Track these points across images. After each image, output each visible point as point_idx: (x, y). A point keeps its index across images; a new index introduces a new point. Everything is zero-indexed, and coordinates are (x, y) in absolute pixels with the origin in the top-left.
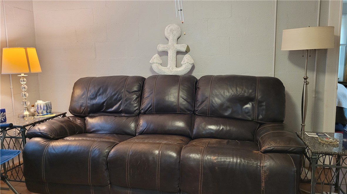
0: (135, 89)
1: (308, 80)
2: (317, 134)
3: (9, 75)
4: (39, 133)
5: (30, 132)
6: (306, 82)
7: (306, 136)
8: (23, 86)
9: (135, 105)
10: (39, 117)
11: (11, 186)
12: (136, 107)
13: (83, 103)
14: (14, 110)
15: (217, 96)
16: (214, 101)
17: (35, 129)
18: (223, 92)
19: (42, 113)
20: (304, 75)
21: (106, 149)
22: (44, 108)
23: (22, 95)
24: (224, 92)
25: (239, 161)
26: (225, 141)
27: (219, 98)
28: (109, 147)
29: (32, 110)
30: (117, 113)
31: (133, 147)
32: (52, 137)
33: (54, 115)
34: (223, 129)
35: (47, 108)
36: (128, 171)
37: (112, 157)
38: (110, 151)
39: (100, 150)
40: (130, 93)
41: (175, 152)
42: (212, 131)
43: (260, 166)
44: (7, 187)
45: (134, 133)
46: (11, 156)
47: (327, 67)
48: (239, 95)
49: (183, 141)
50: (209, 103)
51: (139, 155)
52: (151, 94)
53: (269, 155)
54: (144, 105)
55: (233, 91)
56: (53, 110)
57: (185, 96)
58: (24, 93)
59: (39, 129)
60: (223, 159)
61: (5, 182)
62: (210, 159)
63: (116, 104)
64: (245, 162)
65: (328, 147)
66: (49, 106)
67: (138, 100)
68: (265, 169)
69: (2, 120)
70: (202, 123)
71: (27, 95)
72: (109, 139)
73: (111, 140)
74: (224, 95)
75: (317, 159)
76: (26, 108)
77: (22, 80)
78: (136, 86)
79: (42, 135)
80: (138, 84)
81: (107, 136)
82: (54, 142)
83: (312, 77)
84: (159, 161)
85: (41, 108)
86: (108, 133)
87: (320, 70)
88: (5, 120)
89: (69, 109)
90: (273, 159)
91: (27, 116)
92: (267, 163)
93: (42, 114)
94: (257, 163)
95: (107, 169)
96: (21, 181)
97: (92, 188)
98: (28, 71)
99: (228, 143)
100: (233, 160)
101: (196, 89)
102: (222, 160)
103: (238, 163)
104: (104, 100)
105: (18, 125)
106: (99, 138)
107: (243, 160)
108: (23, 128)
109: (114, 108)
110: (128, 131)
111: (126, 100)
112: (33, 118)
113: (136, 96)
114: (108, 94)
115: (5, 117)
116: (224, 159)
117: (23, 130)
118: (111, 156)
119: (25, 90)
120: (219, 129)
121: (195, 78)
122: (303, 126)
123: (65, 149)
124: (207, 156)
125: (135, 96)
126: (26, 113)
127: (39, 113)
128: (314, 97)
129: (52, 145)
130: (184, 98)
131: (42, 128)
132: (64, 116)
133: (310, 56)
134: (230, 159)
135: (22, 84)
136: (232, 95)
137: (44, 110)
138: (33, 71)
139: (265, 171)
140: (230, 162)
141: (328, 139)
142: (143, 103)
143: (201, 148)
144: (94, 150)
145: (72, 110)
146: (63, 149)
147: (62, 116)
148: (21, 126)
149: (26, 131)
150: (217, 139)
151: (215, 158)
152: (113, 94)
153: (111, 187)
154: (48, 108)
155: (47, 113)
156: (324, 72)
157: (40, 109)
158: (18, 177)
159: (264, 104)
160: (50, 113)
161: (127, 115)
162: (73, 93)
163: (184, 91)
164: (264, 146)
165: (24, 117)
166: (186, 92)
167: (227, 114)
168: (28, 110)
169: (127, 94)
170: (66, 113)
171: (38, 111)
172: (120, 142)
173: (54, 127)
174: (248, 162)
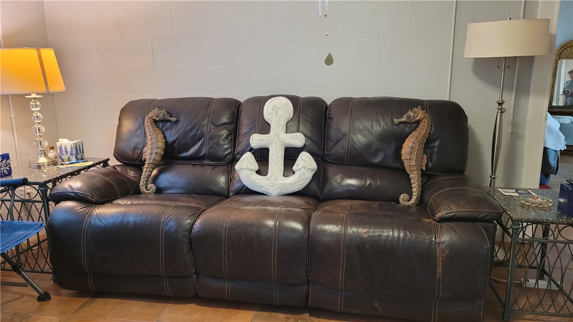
0: (225, 119)
1: (504, 106)
2: (517, 191)
3: (8, 95)
4: (72, 194)
5: (55, 192)
6: (501, 109)
7: (501, 195)
8: (36, 115)
9: (226, 146)
10: (65, 166)
11: (30, 280)
12: (227, 149)
13: (138, 143)
14: (18, 156)
15: (360, 131)
16: (355, 139)
17: (64, 187)
18: (370, 125)
19: (69, 160)
20: (498, 98)
21: (187, 219)
22: (71, 151)
23: (34, 130)
24: (372, 126)
25: (402, 235)
26: (376, 204)
27: (363, 135)
28: (192, 215)
29: (51, 154)
30: (196, 159)
31: (232, 216)
32: (94, 200)
33: (90, 163)
34: (370, 184)
35: (77, 152)
36: (225, 255)
37: (198, 232)
38: (194, 222)
39: (178, 221)
40: (217, 126)
41: (300, 222)
42: (352, 188)
43: (435, 242)
44: (23, 282)
45: (226, 193)
46: (30, 232)
47: (532, 85)
48: (396, 130)
49: (309, 204)
50: (348, 143)
51: (243, 228)
52: (253, 128)
53: (448, 226)
54: (241, 146)
55: (386, 123)
56: (86, 156)
57: (310, 131)
58: (37, 127)
59: (71, 187)
60: (377, 232)
61: (20, 273)
62: (357, 232)
63: (194, 145)
64: (412, 236)
65: (535, 211)
66: (79, 147)
67: (230, 137)
68: (443, 246)
69: (5, 171)
70: (337, 175)
71: (43, 129)
72: (189, 202)
73: (193, 205)
74: (372, 130)
75: (520, 230)
76: (43, 152)
77: (34, 104)
78: (227, 115)
79: (77, 196)
80: (230, 112)
81: (184, 198)
82: (98, 208)
83: (509, 99)
84: (275, 238)
85: (66, 152)
86: (182, 192)
87: (522, 89)
88: (10, 173)
89: (114, 153)
90: (455, 232)
91: (44, 166)
92: (445, 238)
93: (69, 162)
94: (431, 238)
95: (191, 250)
96: (42, 272)
97: (166, 281)
98: (43, 89)
99: (381, 206)
100: (393, 234)
101: (326, 120)
102: (376, 234)
103: (401, 238)
104: (174, 138)
105: (34, 181)
106: (172, 201)
107: (408, 234)
108: (43, 185)
109: (192, 151)
110: (215, 189)
111: (211, 139)
112: (55, 167)
113: (227, 132)
114: (180, 129)
115: (10, 168)
116: (379, 232)
117: (43, 189)
118: (196, 230)
119: (39, 121)
120: (365, 184)
121: (323, 102)
122: (493, 179)
123: (119, 220)
124: (351, 228)
125: (224, 133)
126: (43, 160)
127: (63, 161)
128: (510, 133)
129: (97, 213)
130: (308, 135)
131: (75, 184)
132: (105, 165)
133: (509, 67)
134: (388, 231)
135: (34, 112)
136: (385, 130)
137: (71, 155)
138: (52, 89)
139: (443, 251)
140: (388, 236)
141: (535, 199)
142: (240, 143)
143: (341, 215)
144: (168, 219)
145: (118, 155)
146: (115, 219)
147: (101, 165)
148: (40, 183)
149: (49, 190)
150: (362, 201)
151: (365, 230)
152: (189, 128)
153: (197, 279)
154: (79, 152)
155: (77, 159)
156: (527, 92)
157: (64, 153)
158: (37, 264)
159: (437, 144)
160: (82, 159)
161: (212, 163)
162: (120, 126)
163: (306, 123)
164: (440, 210)
165: (39, 167)
166: (309, 125)
167: (377, 160)
168: (46, 155)
169: (213, 129)
170: (109, 159)
171: (63, 157)
172: (208, 207)
173: (96, 184)
174: (416, 237)
